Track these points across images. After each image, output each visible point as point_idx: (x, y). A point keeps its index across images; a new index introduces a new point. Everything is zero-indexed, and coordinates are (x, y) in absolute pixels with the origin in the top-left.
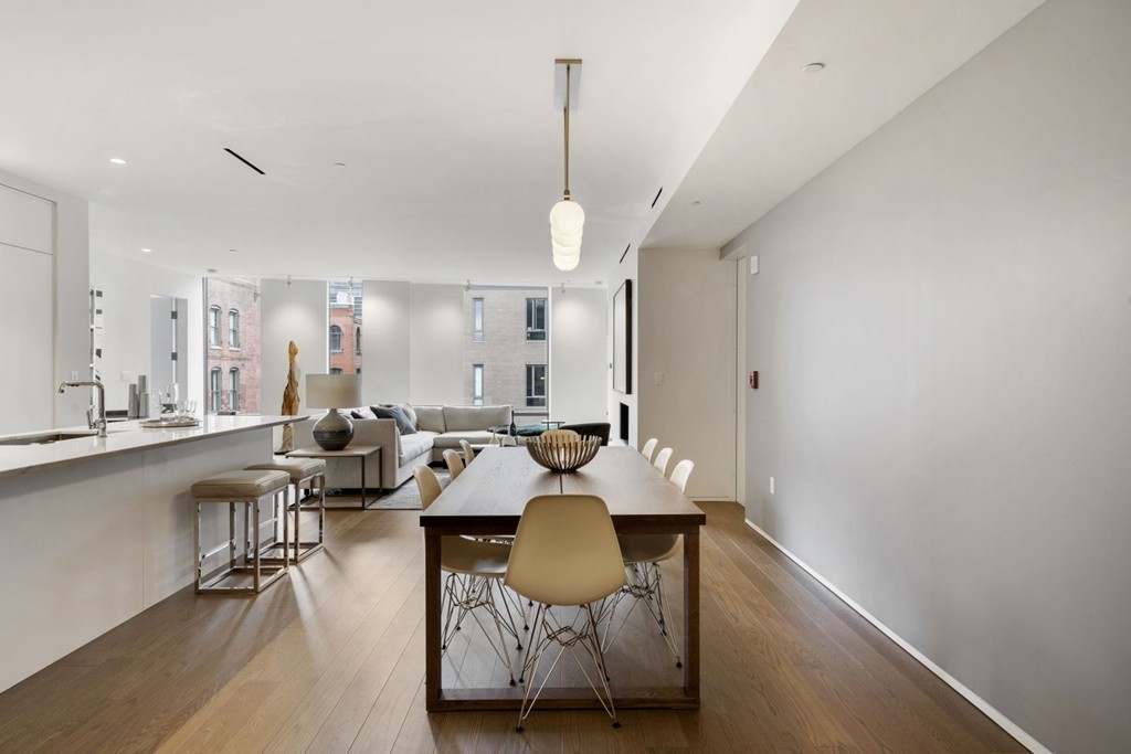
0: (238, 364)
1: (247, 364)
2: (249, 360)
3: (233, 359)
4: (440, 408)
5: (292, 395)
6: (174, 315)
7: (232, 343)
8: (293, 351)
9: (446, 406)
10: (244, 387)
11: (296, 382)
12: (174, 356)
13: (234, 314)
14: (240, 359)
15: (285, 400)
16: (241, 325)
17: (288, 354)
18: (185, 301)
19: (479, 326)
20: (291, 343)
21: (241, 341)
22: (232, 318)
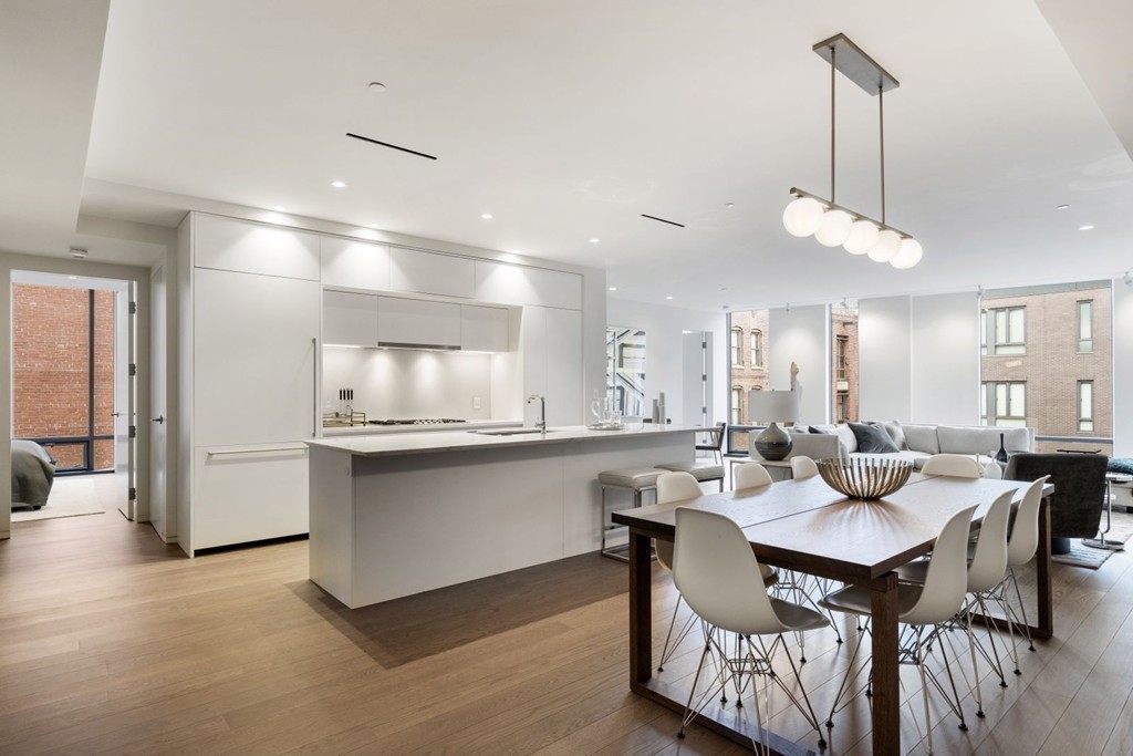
3: (756, 378)
4: (934, 428)
6: (704, 345)
7: (754, 362)
9: (941, 425)
12: (704, 378)
13: (758, 334)
14: (762, 378)
17: (790, 374)
18: (711, 333)
19: (1086, 332)
20: (793, 364)
22: (754, 337)
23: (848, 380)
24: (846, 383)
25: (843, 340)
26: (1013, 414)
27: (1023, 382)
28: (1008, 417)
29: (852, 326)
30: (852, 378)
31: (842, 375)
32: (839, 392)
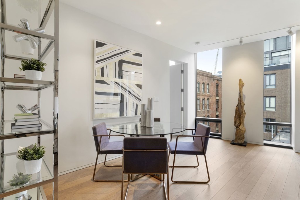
0: (209, 97)
1: (211, 97)
2: (212, 96)
3: (208, 96)
5: (241, 110)
6: (182, 72)
8: (241, 85)
10: (210, 103)
11: (243, 103)
12: (182, 90)
14: (209, 96)
15: (236, 113)
16: (210, 87)
20: (240, 80)
21: (210, 91)
23: (218, 96)
24: (218, 97)
25: (217, 85)
26: (271, 106)
27: (275, 97)
28: (270, 107)
29: (220, 81)
30: (220, 96)
31: (217, 95)
32: (216, 100)
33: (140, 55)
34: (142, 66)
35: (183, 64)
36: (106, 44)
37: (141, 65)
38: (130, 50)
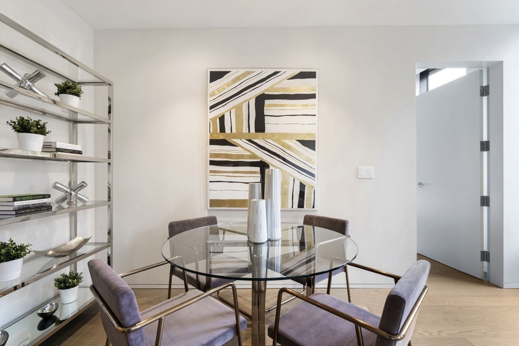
33: (312, 75)
34: (315, 98)
35: (488, 69)
36: (229, 72)
37: (313, 96)
38: (283, 71)
